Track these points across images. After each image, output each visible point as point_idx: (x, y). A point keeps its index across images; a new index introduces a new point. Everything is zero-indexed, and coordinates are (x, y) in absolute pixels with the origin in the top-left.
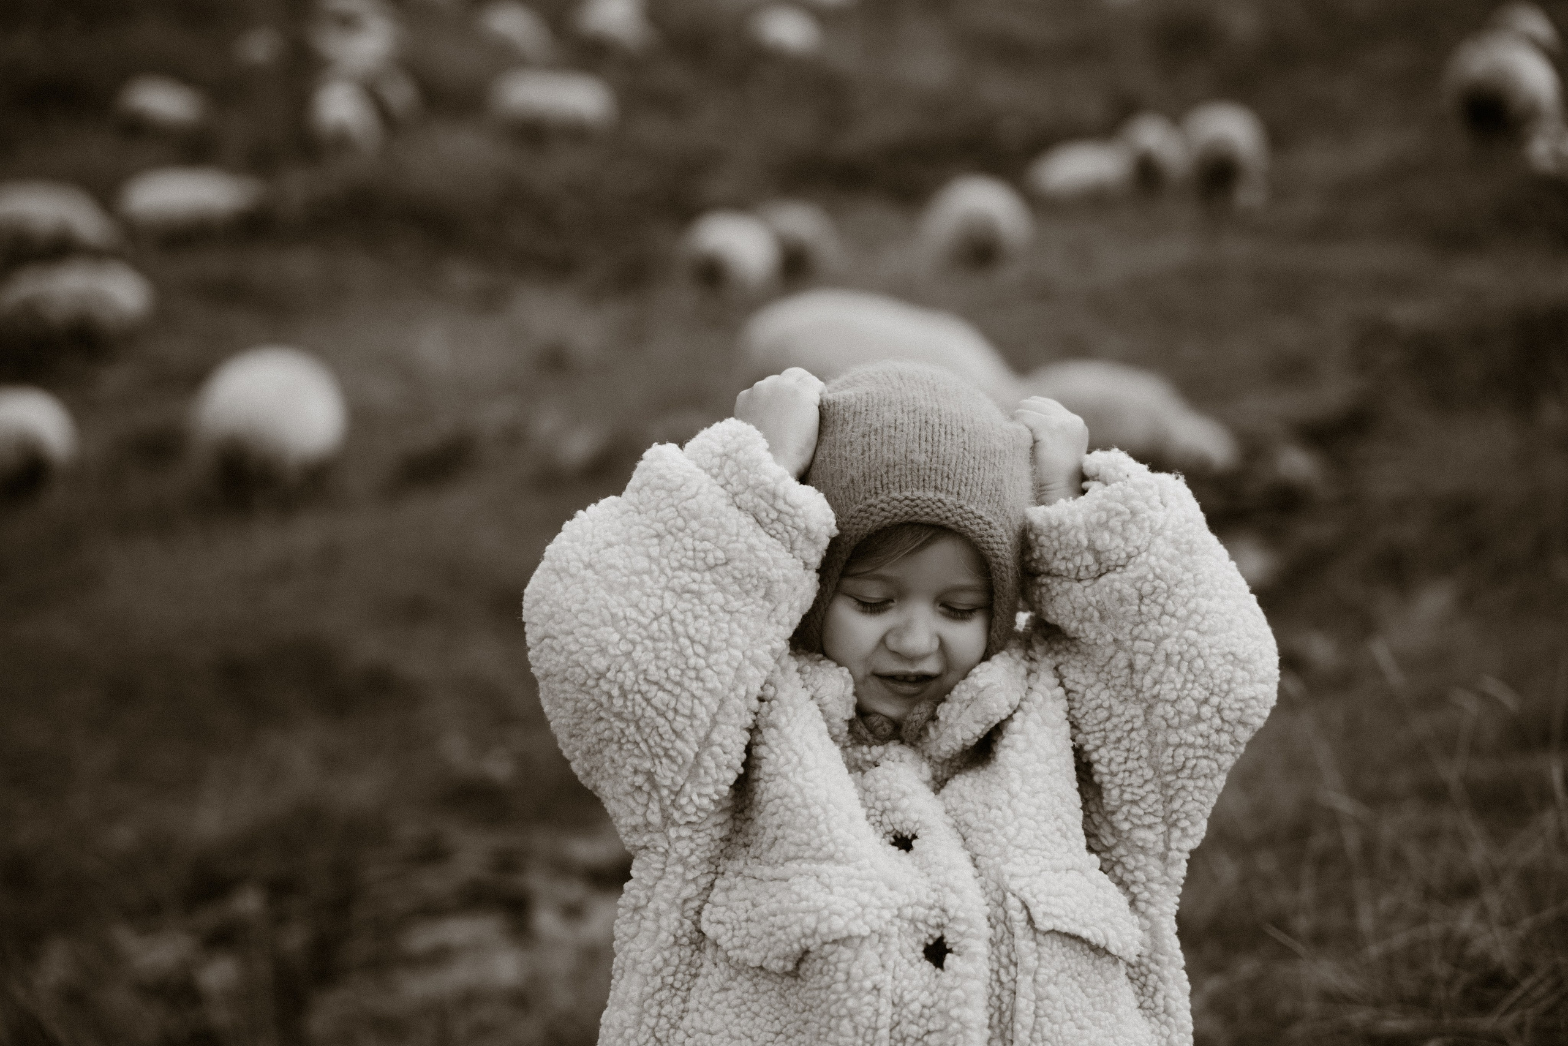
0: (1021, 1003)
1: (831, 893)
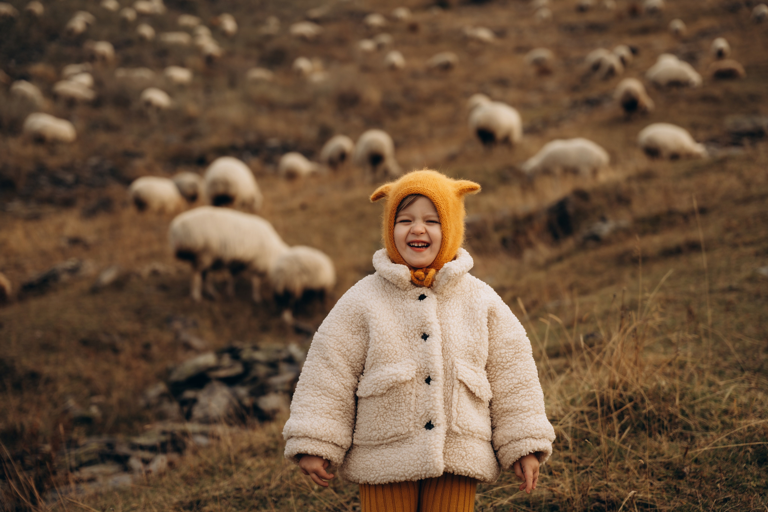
0: (454, 396)
1: (397, 369)
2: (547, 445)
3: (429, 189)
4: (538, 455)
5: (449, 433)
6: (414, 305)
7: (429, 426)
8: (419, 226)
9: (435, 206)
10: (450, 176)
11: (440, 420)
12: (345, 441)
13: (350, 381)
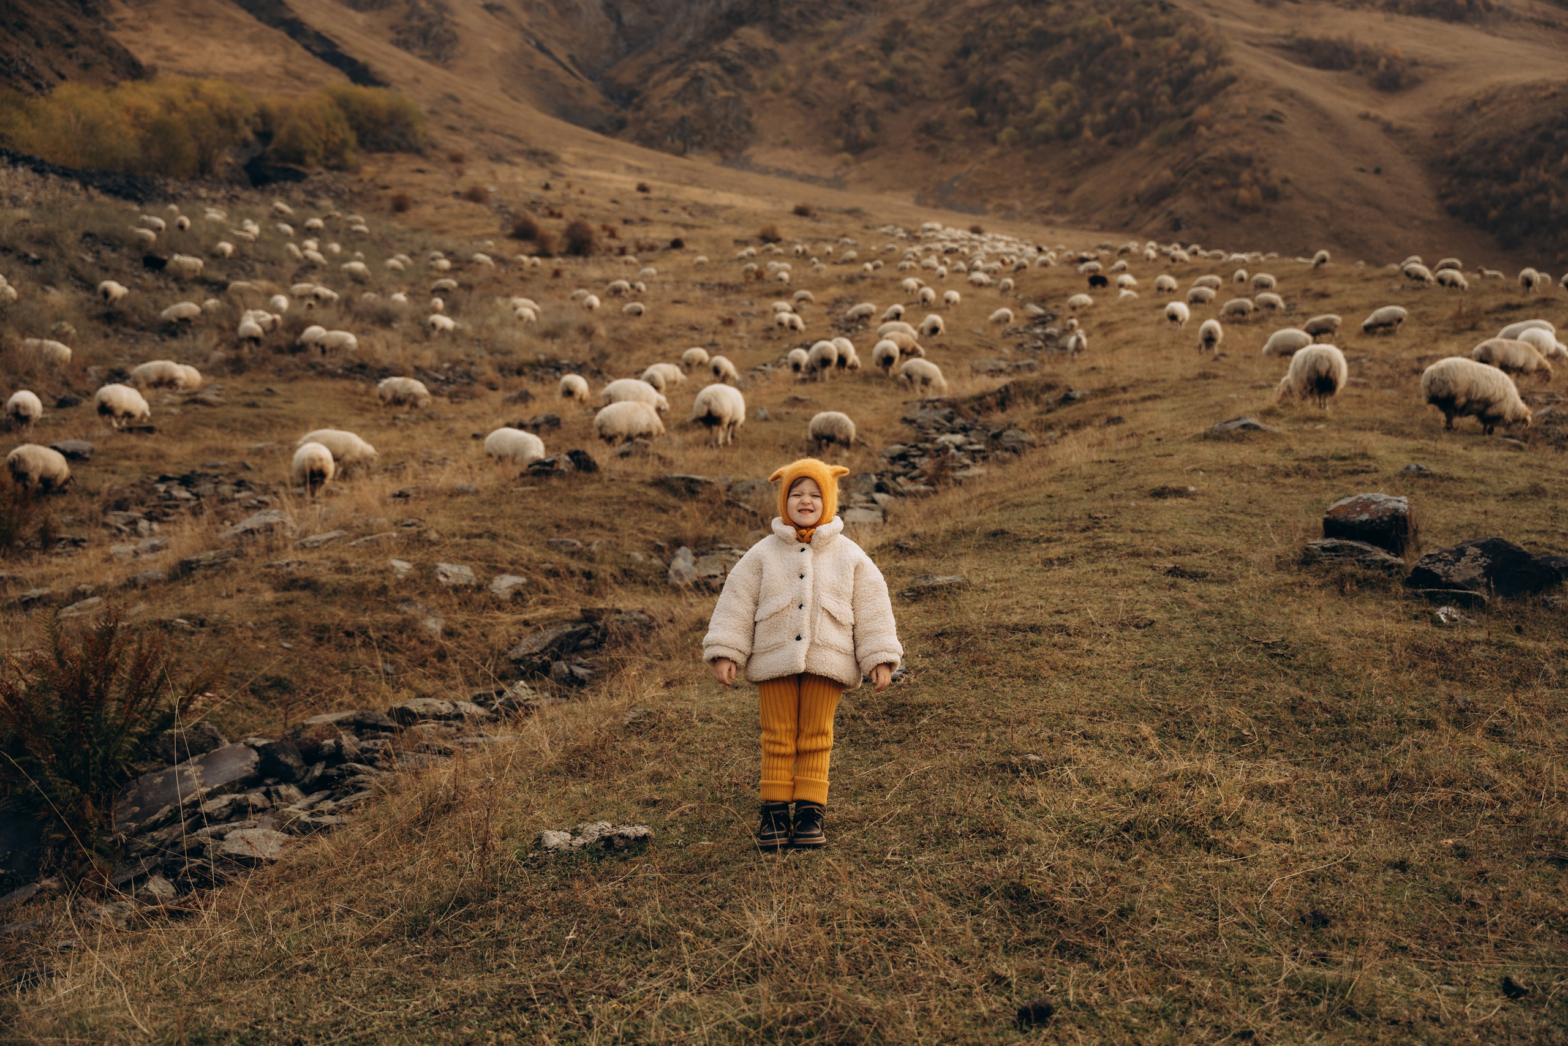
2: (896, 658)
3: (813, 473)
4: (890, 665)
5: (812, 643)
6: (796, 555)
7: (799, 638)
8: (807, 499)
9: (818, 485)
10: (827, 463)
11: (806, 634)
12: (747, 650)
13: (751, 607)
